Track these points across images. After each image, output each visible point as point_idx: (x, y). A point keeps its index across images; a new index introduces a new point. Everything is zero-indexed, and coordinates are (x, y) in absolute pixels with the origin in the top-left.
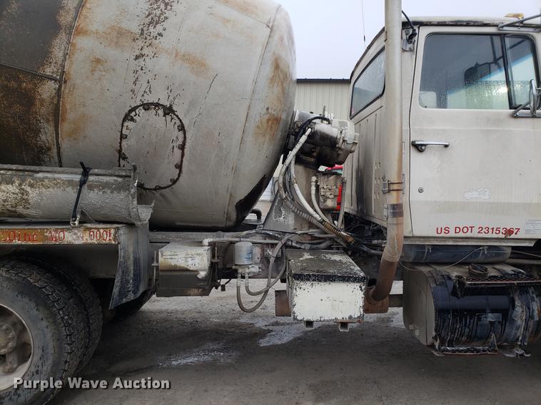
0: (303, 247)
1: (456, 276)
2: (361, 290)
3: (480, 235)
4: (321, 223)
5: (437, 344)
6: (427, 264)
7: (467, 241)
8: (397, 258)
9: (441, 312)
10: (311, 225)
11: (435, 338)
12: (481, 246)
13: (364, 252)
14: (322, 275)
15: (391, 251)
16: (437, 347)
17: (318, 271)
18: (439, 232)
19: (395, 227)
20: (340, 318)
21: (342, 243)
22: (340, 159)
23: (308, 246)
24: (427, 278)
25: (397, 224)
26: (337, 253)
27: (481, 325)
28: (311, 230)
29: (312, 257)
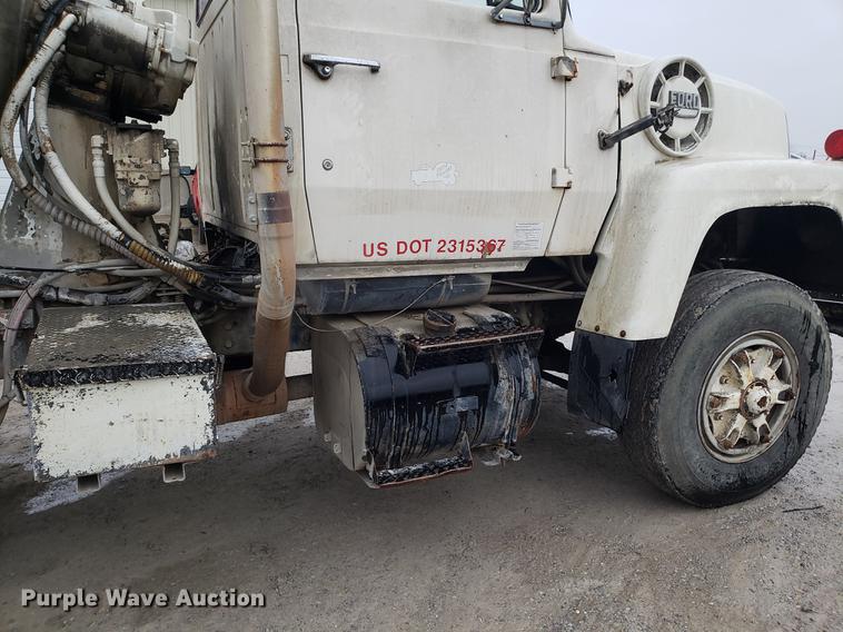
0: (87, 300)
1: (403, 336)
2: (206, 388)
3: (442, 256)
4: (122, 243)
5: (371, 468)
6: (351, 316)
7: (418, 269)
8: (287, 312)
9: (375, 407)
10: (106, 251)
11: (367, 458)
12: (442, 276)
13: (227, 301)
14: (104, 369)
15: (273, 298)
16: (371, 474)
17: (98, 359)
18: (369, 252)
19: (275, 244)
20: (160, 455)
21: (177, 285)
22: (163, 99)
23: (99, 299)
24: (350, 343)
25: (279, 238)
26: (165, 309)
27: (446, 421)
28: (103, 262)
29: (102, 323)
